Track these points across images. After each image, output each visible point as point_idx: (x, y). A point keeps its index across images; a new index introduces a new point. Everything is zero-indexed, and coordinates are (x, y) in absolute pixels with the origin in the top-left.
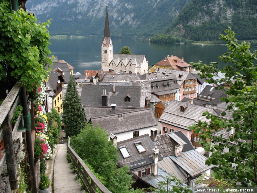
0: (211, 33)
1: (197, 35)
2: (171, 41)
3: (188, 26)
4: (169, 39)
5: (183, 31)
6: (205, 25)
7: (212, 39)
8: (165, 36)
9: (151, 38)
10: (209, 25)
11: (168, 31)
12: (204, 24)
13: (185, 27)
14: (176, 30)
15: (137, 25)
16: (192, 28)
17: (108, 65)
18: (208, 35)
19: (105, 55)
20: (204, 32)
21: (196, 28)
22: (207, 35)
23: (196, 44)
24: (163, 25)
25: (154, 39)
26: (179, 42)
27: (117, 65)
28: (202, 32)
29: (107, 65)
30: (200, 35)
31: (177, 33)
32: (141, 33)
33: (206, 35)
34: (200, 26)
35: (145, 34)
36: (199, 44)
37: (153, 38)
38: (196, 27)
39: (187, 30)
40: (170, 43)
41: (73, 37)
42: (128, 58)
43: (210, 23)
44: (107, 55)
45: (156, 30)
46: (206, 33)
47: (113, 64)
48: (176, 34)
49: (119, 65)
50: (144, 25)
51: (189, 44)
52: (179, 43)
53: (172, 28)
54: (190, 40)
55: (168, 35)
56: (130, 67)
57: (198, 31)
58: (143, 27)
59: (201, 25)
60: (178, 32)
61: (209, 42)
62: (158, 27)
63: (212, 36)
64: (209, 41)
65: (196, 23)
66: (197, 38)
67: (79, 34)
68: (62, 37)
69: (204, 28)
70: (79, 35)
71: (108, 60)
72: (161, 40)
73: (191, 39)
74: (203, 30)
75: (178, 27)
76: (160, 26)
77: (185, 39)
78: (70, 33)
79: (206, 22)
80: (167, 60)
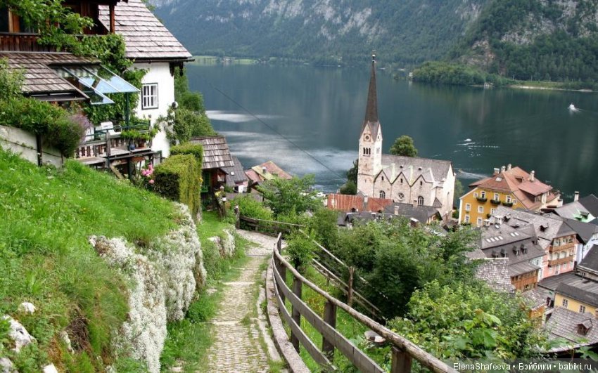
0: (557, 63)
1: (523, 66)
2: (461, 80)
3: (502, 46)
4: (458, 76)
5: (490, 55)
6: (542, 43)
7: (560, 76)
8: (449, 69)
9: (416, 70)
10: (552, 44)
11: (455, 55)
12: (541, 40)
13: (495, 46)
14: (474, 52)
15: (378, 36)
16: (512, 50)
17: (373, 179)
18: (550, 66)
19: (367, 159)
20: (539, 58)
21: (521, 50)
22: (548, 66)
23: (521, 87)
24: (440, 39)
25: (421, 74)
26: (481, 82)
27: (392, 181)
28: (535, 59)
29: (370, 180)
30: (529, 66)
31: (476, 61)
32: (388, 54)
33: (545, 66)
34: (529, 44)
35: (397, 59)
36: (527, 87)
37: (419, 70)
38: (520, 48)
39: (498, 55)
40: (460, 85)
41: (230, 61)
42: (414, 167)
43: (555, 39)
44: (370, 159)
45: (425, 50)
46: (545, 61)
47: (383, 179)
48: (473, 64)
49: (397, 181)
50: (395, 37)
51: (503, 88)
52: (481, 86)
53: (463, 47)
54: (506, 77)
55: (454, 65)
56: (421, 187)
57: (525, 58)
58: (394, 42)
59: (533, 42)
60: (479, 58)
61: (550, 83)
62: (430, 41)
63: (559, 68)
64: (552, 80)
65: (520, 39)
66: (524, 75)
67: (245, 54)
68: (205, 59)
69: (540, 50)
70: (245, 57)
71: (372, 169)
72: (440, 76)
73: (509, 75)
74: (537, 54)
75: (478, 47)
76: (433, 39)
77: (494, 77)
78: (224, 52)
79: (544, 36)
80: (503, 178)
